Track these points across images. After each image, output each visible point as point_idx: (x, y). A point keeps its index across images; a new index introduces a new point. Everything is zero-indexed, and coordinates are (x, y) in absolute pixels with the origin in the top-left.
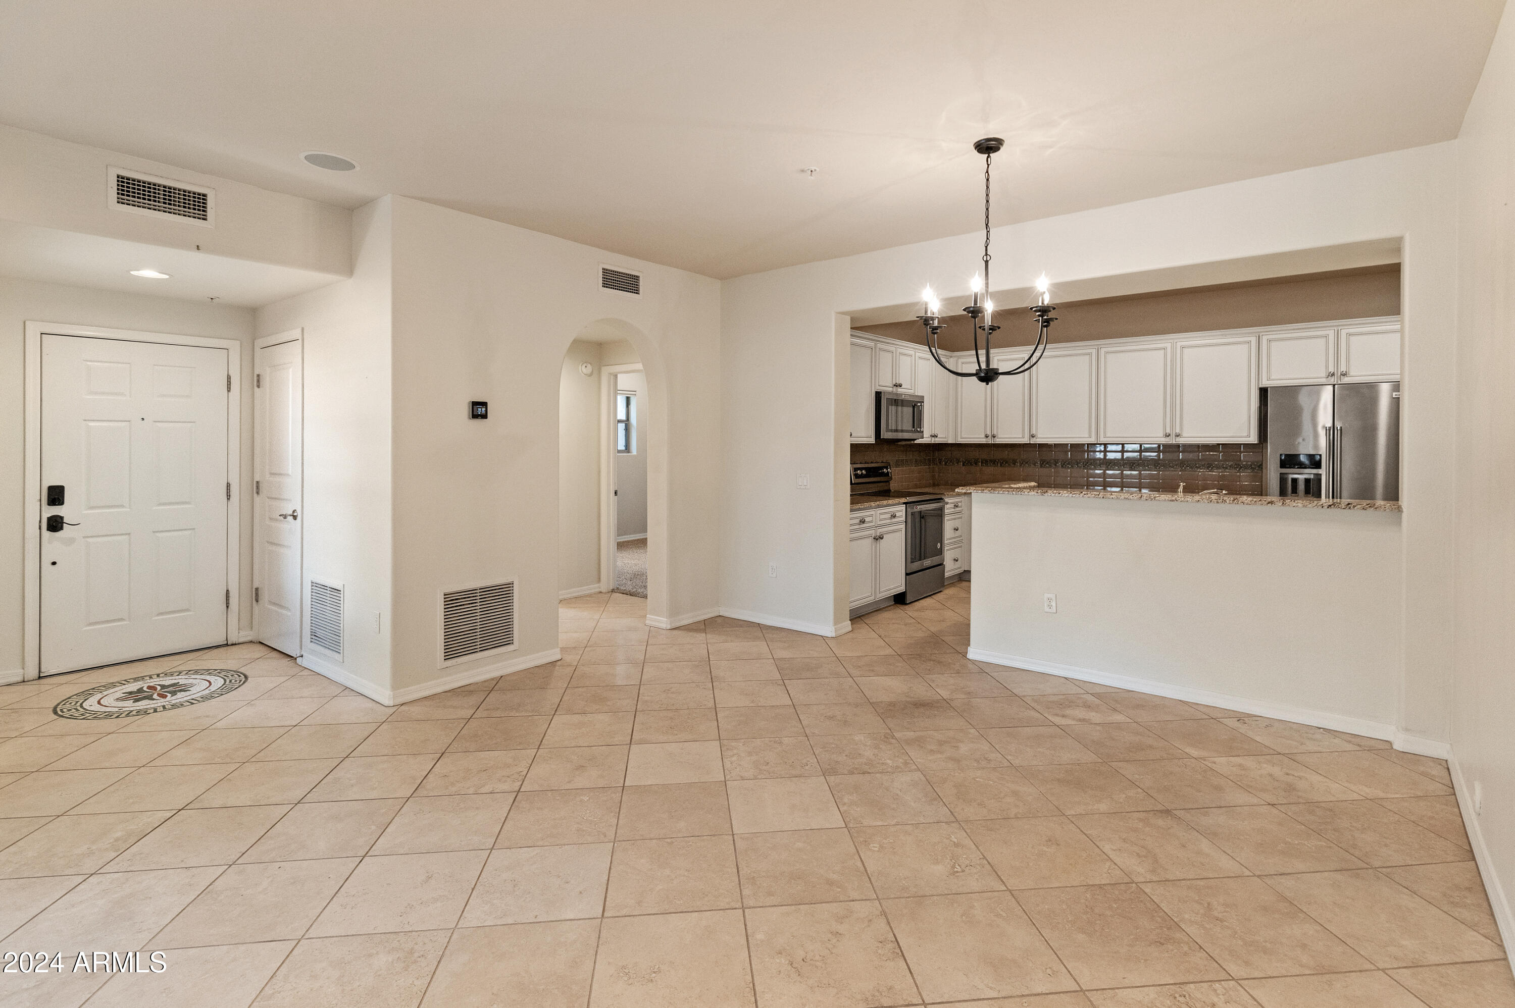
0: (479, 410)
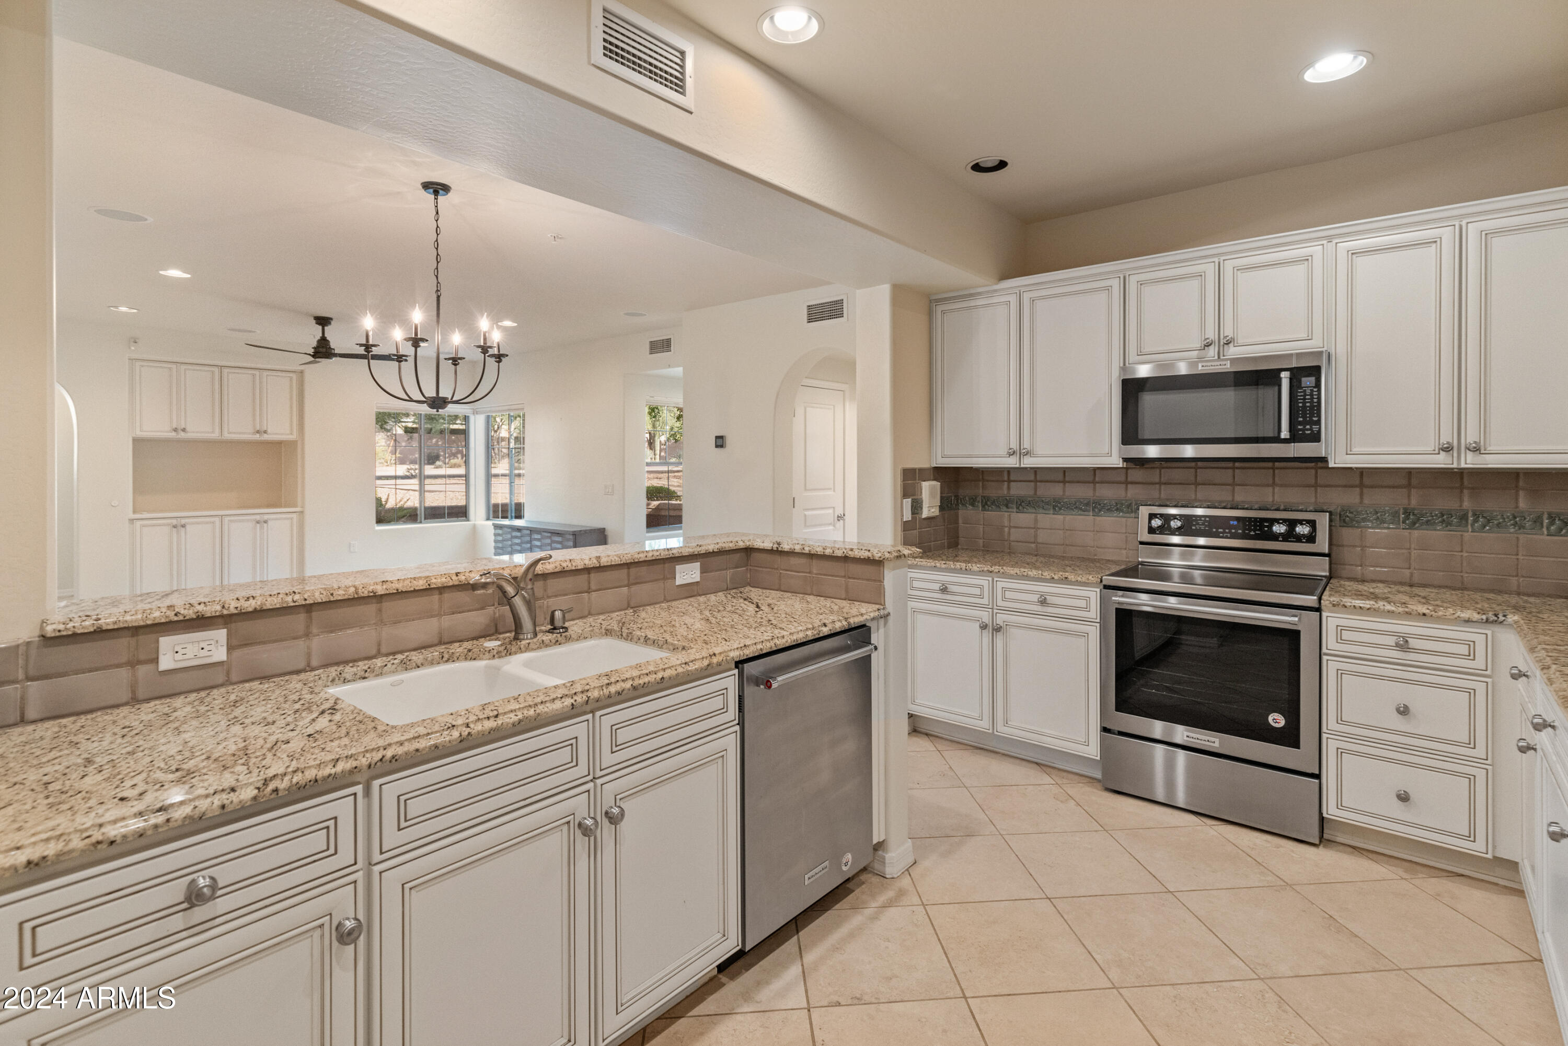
0: (720, 442)
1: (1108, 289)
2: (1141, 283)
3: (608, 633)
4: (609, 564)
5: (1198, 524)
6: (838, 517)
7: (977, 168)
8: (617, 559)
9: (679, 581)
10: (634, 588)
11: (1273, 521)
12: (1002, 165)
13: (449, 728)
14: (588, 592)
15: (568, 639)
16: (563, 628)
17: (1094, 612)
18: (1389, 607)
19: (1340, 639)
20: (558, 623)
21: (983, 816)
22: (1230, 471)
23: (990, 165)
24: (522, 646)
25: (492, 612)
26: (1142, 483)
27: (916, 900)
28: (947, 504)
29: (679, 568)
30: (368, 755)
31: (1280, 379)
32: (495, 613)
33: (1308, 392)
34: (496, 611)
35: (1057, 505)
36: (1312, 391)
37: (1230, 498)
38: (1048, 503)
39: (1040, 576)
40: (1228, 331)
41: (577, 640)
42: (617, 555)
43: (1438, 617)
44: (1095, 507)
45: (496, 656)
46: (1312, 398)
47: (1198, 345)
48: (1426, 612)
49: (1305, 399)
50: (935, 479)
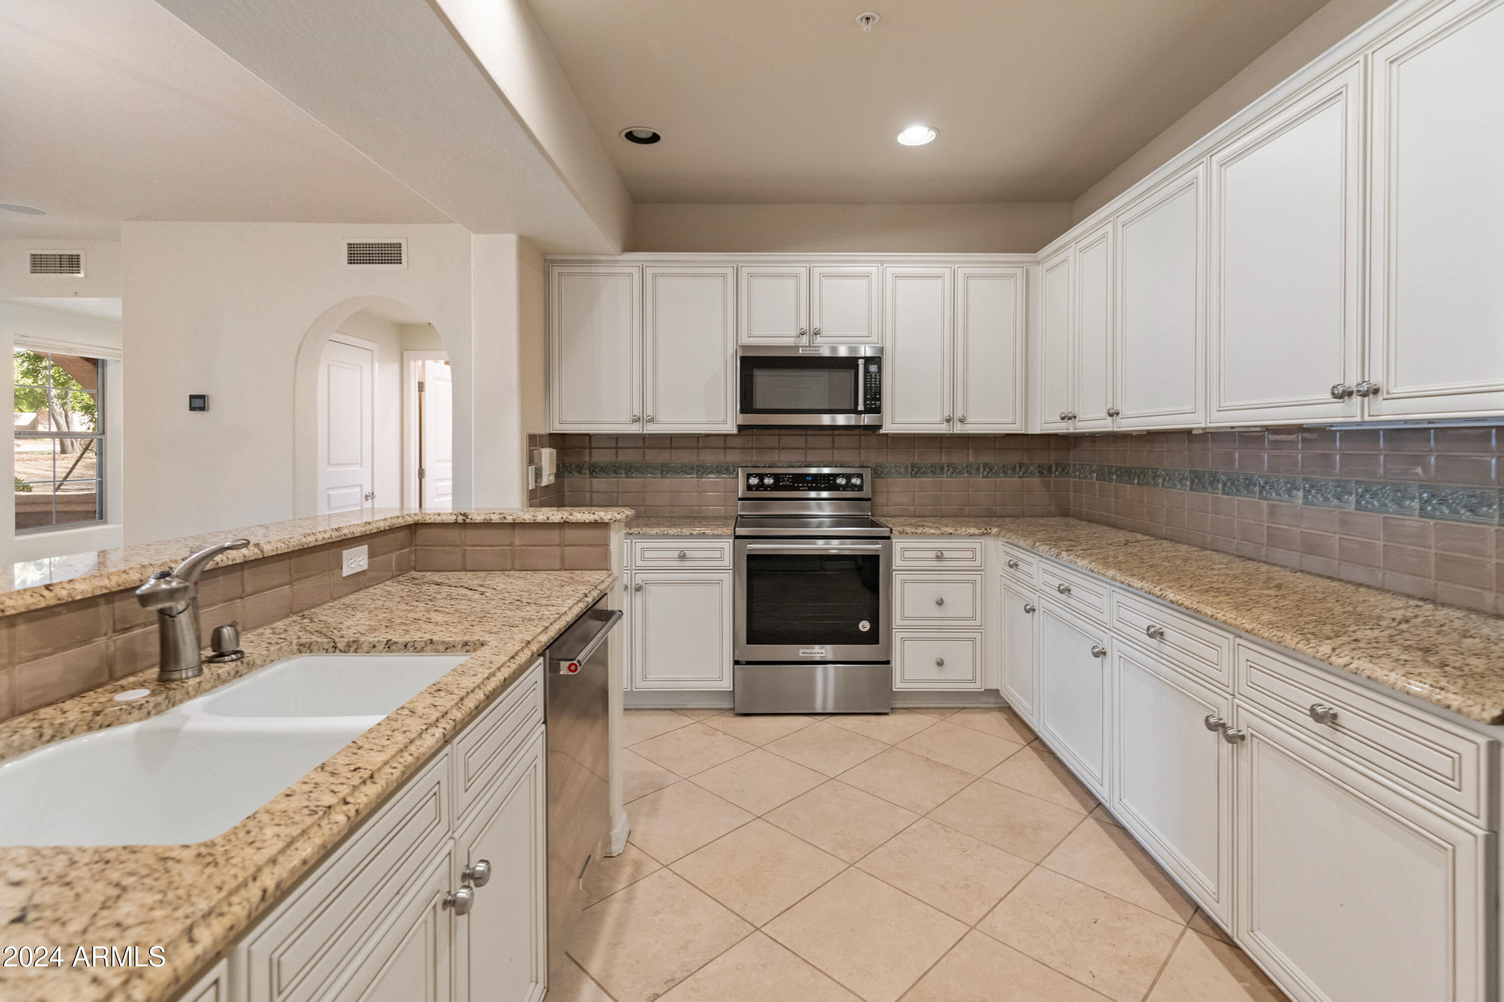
0: (198, 403)
1: (724, 276)
2: (751, 275)
3: (305, 648)
4: (274, 553)
5: (784, 481)
6: (367, 496)
7: (630, 136)
8: (283, 545)
9: (346, 572)
10: (297, 586)
11: (836, 476)
12: (655, 138)
13: (325, 813)
14: (242, 598)
15: (252, 666)
16: (235, 652)
17: (728, 561)
18: (932, 531)
19: (904, 559)
20: (227, 646)
21: (658, 769)
22: (804, 438)
23: (643, 136)
24: (190, 689)
25: (104, 647)
26: (741, 448)
27: (656, 866)
28: (562, 470)
29: (346, 553)
30: (235, 899)
31: (858, 365)
32: (108, 647)
33: (873, 377)
34: (111, 643)
35: (665, 470)
36: (876, 375)
37: (803, 459)
38: (655, 468)
39: (680, 533)
40: (816, 324)
41: (262, 666)
42: (280, 541)
43: (959, 535)
44: (698, 471)
45: (153, 712)
46: (876, 381)
47: (794, 333)
48: (952, 531)
49: (871, 381)
50: (550, 446)
